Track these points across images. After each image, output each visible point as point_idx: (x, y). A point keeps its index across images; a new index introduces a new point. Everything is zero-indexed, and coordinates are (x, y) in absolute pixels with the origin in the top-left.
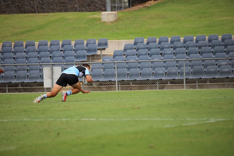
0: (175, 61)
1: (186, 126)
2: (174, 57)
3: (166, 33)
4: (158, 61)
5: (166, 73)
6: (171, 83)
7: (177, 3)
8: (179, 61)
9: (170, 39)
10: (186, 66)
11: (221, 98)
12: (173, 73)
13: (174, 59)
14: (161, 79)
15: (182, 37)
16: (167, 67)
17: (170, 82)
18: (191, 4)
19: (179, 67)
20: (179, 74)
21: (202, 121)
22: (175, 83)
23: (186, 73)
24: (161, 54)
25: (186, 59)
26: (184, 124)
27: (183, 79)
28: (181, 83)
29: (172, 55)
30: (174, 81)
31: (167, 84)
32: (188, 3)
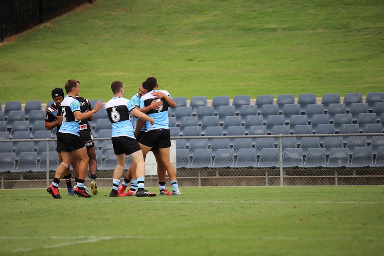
0: (32, 141)
1: (49, 250)
2: (31, 136)
3: (17, 96)
4: (4, 142)
5: (17, 161)
6: (25, 178)
7: (36, 47)
8: (39, 141)
9: (23, 105)
10: (50, 151)
11: (107, 202)
12: (28, 162)
13: (31, 138)
14: (9, 172)
15: (45, 103)
16: (20, 152)
17: (24, 176)
18: (58, 49)
19: (40, 152)
20: (39, 164)
21: (77, 240)
22: (33, 178)
23: (50, 161)
24: (9, 130)
25: (51, 139)
26: (46, 246)
27: (45, 172)
28: (43, 178)
29: (27, 132)
30: (30, 176)
31: (19, 179)
32: (53, 48)
